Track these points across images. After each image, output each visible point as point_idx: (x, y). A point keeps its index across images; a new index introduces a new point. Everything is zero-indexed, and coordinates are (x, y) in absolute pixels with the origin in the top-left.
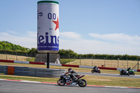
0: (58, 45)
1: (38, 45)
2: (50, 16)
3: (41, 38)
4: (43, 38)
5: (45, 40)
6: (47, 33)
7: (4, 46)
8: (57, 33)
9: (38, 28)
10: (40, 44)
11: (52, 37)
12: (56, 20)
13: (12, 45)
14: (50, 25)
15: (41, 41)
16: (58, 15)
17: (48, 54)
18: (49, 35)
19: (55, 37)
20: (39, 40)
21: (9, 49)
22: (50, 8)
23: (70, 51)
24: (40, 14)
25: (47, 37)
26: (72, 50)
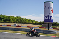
0: (53, 20)
1: (44, 20)
2: (50, 8)
3: (46, 17)
4: (47, 17)
5: (47, 18)
6: (48, 15)
7: (28, 21)
8: (52, 15)
9: (44, 13)
10: (45, 20)
11: (50, 17)
12: (52, 10)
13: (32, 20)
14: (49, 11)
15: (46, 19)
16: (53, 7)
17: (49, 24)
18: (49, 16)
19: (52, 17)
20: (45, 18)
21: (30, 22)
22: (49, 5)
23: (57, 23)
24: (45, 7)
25: (48, 17)
26: (57, 22)
